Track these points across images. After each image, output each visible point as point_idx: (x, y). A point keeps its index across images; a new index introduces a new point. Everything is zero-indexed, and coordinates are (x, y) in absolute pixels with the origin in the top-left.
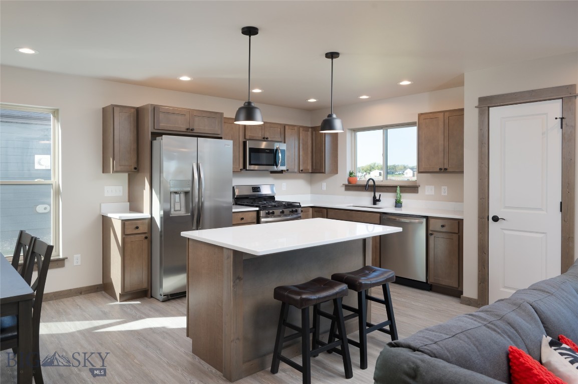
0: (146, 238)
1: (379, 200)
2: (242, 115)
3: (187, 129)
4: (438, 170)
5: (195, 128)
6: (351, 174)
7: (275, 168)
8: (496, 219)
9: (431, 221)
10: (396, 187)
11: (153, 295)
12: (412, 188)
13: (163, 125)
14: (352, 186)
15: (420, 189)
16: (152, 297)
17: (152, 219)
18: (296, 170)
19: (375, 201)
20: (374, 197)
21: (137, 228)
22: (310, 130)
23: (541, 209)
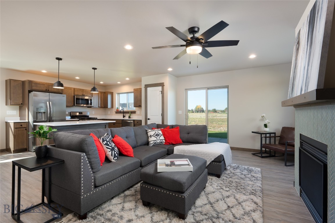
0: (26, 129)
1: (125, 116)
2: (56, 84)
3: (46, 90)
4: (138, 106)
5: (50, 90)
6: (117, 108)
7: (88, 106)
8: (149, 119)
9: (135, 121)
10: (129, 112)
11: (29, 150)
12: (134, 112)
13: (34, 88)
14: (118, 112)
15: (136, 112)
16: (29, 151)
17: (29, 122)
18: (97, 106)
19: (124, 117)
20: (123, 115)
21: (21, 125)
22: (103, 93)
23: (158, 116)
